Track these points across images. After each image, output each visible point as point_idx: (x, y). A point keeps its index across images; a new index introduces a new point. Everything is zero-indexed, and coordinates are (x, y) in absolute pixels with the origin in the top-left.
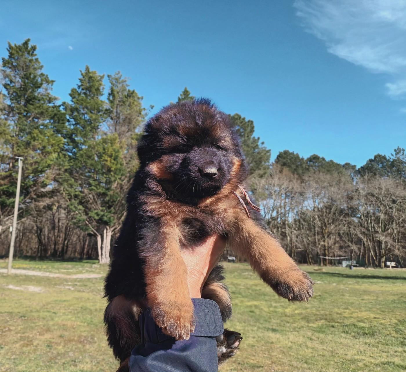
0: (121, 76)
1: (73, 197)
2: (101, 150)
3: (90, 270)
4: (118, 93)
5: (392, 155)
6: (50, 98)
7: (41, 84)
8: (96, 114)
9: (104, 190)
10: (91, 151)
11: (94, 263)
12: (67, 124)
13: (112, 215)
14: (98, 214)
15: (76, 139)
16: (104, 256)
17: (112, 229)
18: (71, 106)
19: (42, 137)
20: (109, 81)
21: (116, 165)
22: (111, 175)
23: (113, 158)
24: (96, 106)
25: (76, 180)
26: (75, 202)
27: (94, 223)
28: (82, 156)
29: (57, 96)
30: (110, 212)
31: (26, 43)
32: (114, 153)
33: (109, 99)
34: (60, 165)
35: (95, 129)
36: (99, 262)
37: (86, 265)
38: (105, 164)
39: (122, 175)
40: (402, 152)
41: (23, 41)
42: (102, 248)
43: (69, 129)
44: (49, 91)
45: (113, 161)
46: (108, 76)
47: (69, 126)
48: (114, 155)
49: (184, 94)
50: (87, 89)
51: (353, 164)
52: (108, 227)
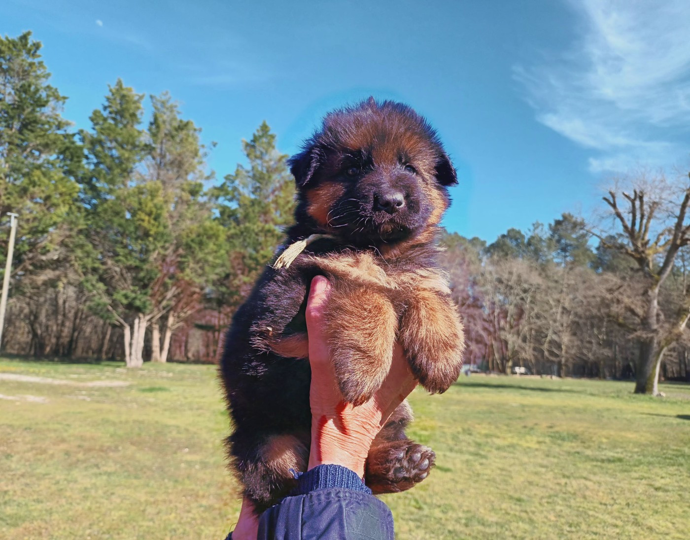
0: (170, 98)
1: (90, 270)
2: (136, 205)
3: (112, 375)
4: (164, 122)
5: (530, 230)
6: (60, 123)
7: (47, 102)
8: (131, 151)
9: (137, 261)
10: (120, 204)
11: (119, 367)
12: (84, 161)
13: (149, 298)
14: (126, 296)
15: (98, 185)
16: (133, 357)
17: (148, 317)
18: (92, 136)
19: (46, 181)
20: (151, 104)
21: (158, 227)
22: (150, 242)
23: (153, 216)
24: (131, 140)
25: (95, 246)
26: (93, 278)
27: (121, 309)
28: (105, 211)
29: (70, 121)
30: (146, 294)
31: (24, 38)
32: (154, 210)
33: (150, 130)
34: (71, 223)
35: (126, 172)
36: (125, 365)
37: (106, 368)
38: (140, 225)
39: (166, 242)
40: (540, 228)
41: (20, 34)
42: (131, 345)
43: (88, 169)
44: (59, 112)
45: (152, 222)
46: (151, 97)
47: (87, 166)
48: (154, 213)
49: (262, 130)
50: (116, 113)
51: (482, 238)
52: (141, 315)
